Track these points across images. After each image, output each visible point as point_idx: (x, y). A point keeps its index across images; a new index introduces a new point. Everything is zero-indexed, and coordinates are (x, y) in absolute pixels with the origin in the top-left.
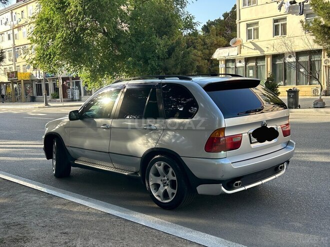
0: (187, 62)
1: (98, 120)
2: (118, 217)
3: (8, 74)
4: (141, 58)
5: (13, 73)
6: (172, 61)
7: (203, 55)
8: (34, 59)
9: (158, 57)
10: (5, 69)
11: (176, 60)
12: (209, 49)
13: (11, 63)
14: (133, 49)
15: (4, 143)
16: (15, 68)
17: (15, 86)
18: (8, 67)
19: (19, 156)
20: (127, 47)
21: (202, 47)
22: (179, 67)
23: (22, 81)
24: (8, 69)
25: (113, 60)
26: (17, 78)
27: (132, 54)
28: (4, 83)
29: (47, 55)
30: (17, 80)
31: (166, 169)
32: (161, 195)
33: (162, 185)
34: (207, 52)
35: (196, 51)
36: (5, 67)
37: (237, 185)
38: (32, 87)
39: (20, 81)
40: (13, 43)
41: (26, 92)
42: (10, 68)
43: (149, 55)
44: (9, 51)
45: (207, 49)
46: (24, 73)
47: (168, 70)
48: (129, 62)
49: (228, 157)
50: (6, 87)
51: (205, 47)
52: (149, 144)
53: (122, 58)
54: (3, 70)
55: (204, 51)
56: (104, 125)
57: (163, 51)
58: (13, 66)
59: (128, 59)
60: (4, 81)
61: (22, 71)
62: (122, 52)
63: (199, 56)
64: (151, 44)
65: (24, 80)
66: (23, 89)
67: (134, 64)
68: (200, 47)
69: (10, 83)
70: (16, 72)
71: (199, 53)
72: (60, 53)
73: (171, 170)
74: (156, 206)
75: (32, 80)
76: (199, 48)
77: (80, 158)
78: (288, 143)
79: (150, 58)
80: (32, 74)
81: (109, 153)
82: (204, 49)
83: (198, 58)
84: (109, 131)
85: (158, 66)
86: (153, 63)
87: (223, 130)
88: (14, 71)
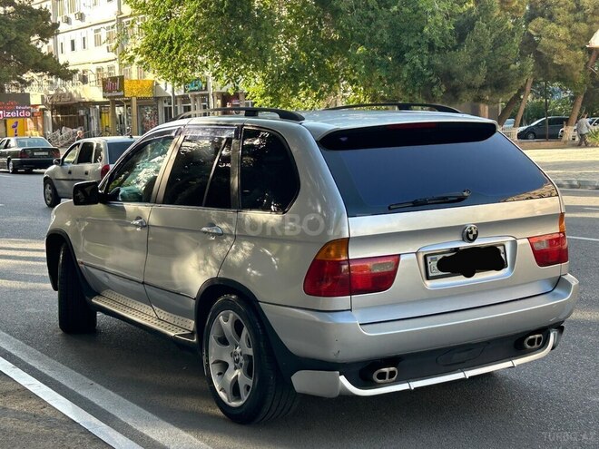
0: (506, 56)
1: (130, 207)
2: (87, 432)
3: (105, 83)
4: (389, 48)
5: (114, 79)
6: (463, 56)
7: (573, 38)
8: (136, 51)
9: (431, 46)
10: (98, 70)
11: (476, 52)
12: (589, 20)
13: (112, 56)
14: (369, 25)
15: (20, 246)
16: (120, 70)
17: (119, 110)
18: (105, 66)
19: (26, 278)
20: (355, 21)
21: (570, 17)
22: (483, 69)
23: (134, 100)
24: (106, 70)
25: (322, 52)
26: (122, 93)
27: (368, 37)
28: (95, 103)
29: (164, 42)
30: (123, 96)
31: (238, 328)
32: (229, 389)
33: (231, 366)
34: (583, 28)
35: (554, 26)
36: (99, 65)
37: (382, 376)
38: (156, 114)
39: (129, 101)
40: (117, 9)
41: (142, 126)
42: (110, 68)
43: (408, 41)
44: (108, 28)
45: (585, 20)
46: (138, 81)
47: (453, 79)
48: (358, 58)
49: (357, 308)
50: (101, 113)
51: (579, 15)
52: (208, 268)
53: (341, 47)
54: (95, 71)
55: (575, 25)
56: (139, 218)
57: (442, 29)
58: (116, 64)
59: (356, 50)
60: (97, 100)
61: (134, 76)
62: (344, 33)
63: (561, 40)
64: (415, 12)
65: (138, 99)
66: (135, 118)
67: (371, 64)
68: (564, 16)
69: (107, 103)
70: (122, 78)
71: (563, 31)
72: (193, 37)
73: (245, 331)
74: (218, 412)
75: (157, 99)
76: (561, 20)
77: (105, 293)
78: (558, 282)
79: (411, 48)
80: (157, 84)
81: (143, 283)
82: (577, 20)
83: (557, 45)
84: (145, 231)
85: (430, 66)
86: (416, 60)
87: (344, 243)
88: (117, 74)
